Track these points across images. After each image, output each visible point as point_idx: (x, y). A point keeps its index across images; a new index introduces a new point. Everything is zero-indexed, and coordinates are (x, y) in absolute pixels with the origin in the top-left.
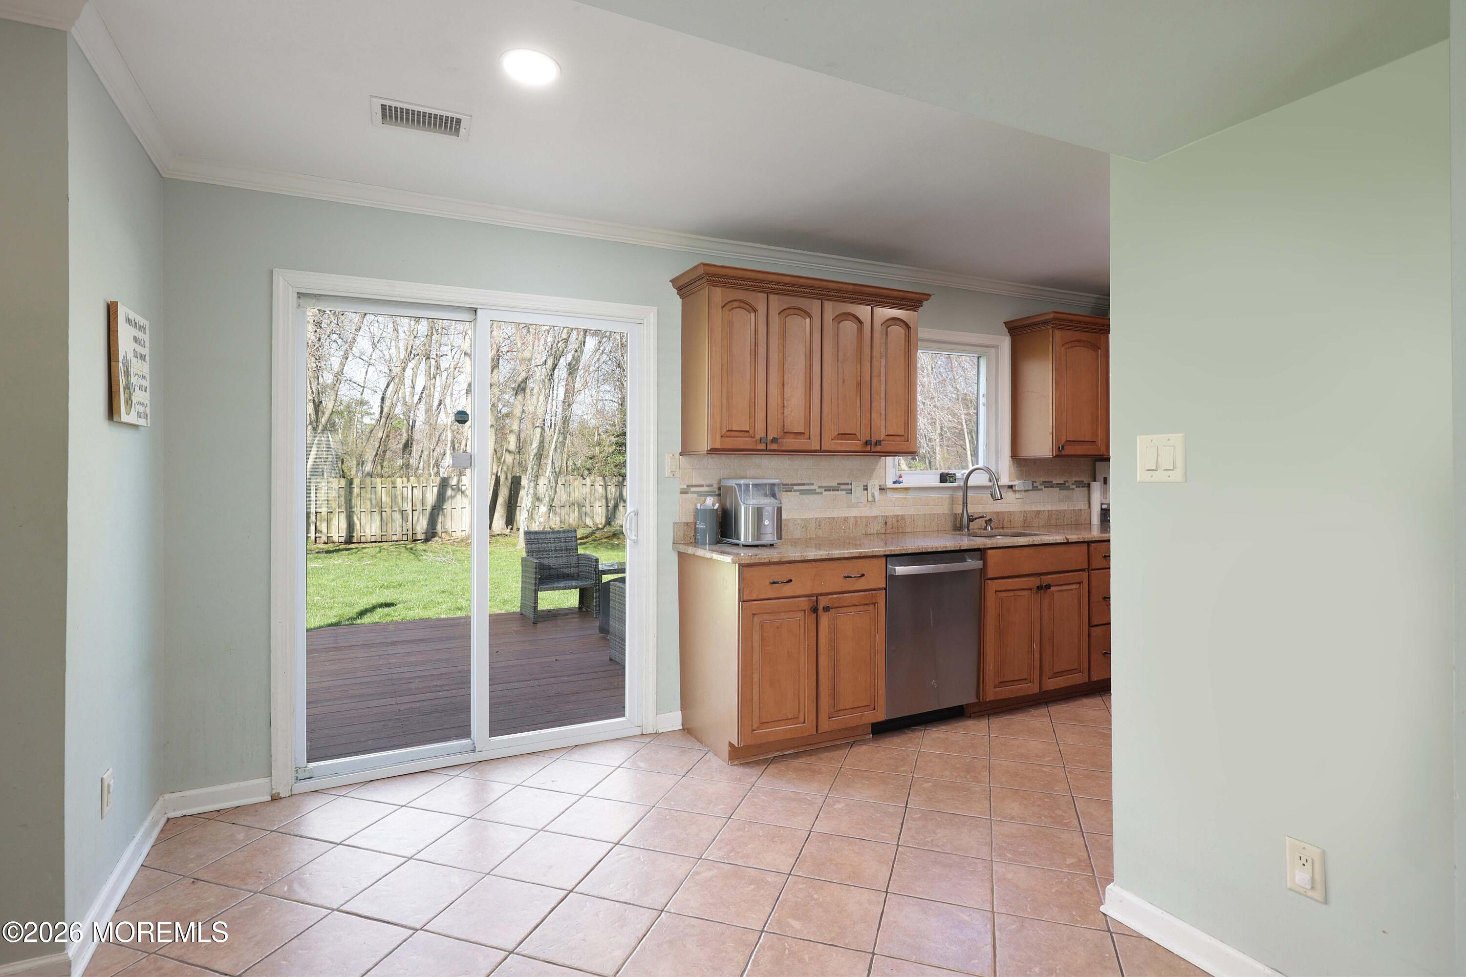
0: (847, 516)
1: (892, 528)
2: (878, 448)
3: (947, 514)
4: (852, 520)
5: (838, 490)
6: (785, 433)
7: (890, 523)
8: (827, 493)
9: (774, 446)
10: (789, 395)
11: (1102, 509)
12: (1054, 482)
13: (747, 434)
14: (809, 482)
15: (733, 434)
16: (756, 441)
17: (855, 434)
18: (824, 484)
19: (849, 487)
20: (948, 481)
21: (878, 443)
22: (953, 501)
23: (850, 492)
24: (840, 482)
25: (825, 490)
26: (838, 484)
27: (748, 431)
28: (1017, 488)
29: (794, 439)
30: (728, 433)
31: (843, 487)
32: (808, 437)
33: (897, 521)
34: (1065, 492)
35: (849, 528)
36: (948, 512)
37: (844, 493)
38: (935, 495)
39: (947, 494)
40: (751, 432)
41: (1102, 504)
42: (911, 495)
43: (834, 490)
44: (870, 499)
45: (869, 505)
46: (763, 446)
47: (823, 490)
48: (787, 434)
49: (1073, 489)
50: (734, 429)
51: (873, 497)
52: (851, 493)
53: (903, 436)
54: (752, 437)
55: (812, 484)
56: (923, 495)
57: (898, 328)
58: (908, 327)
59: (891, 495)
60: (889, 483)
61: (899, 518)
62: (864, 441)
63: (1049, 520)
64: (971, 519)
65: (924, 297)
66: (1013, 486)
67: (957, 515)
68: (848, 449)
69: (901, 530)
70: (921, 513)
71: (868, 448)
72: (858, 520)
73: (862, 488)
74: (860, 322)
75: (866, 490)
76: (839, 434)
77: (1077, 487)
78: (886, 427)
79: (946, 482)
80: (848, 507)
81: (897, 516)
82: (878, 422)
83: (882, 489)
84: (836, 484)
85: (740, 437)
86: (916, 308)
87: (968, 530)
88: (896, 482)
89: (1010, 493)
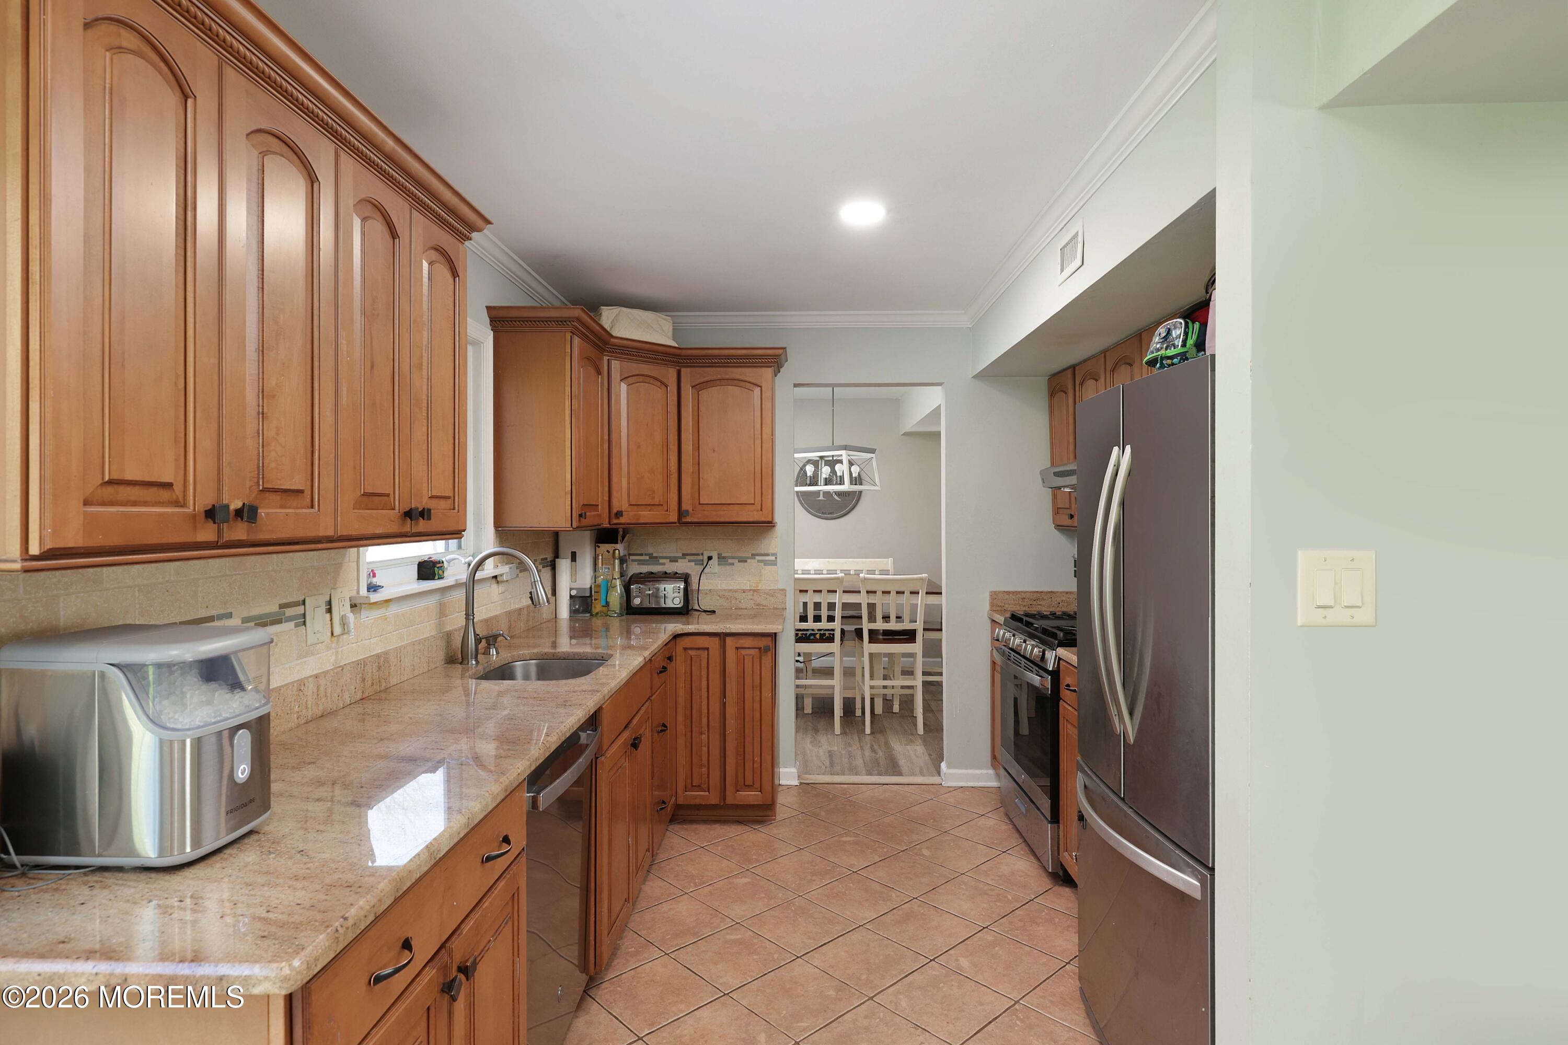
0: (301, 676)
1: (373, 684)
2: (422, 525)
3: (433, 637)
4: (311, 686)
5: (279, 622)
6: (266, 490)
7: (370, 675)
9: (239, 532)
10: (273, 383)
11: (571, 597)
13: (165, 494)
14: (222, 611)
15: (124, 492)
16: (194, 517)
17: (388, 495)
18: (255, 612)
19: (299, 610)
20: (436, 577)
21: (425, 514)
22: (442, 611)
23: (302, 621)
24: (285, 601)
25: (259, 625)
26: (282, 606)
27: (168, 486)
28: (505, 578)
29: (282, 507)
30: (110, 490)
31: (290, 612)
32: (309, 504)
33: (379, 668)
35: (307, 708)
36: (433, 633)
37: (291, 625)
38: (422, 603)
39: (432, 601)
40: (178, 488)
41: (571, 589)
42: (394, 610)
43: (274, 623)
44: (337, 630)
45: (333, 645)
46: (207, 533)
48: (267, 494)
49: (540, 571)
50: (129, 477)
51: (344, 623)
52: (304, 623)
53: (448, 498)
54: (177, 504)
55: (229, 616)
56: (405, 607)
57: (443, 271)
58: (455, 274)
59: (368, 616)
60: (363, 591)
61: (381, 661)
62: (402, 511)
63: (528, 621)
64: (478, 640)
65: (479, 222)
66: (502, 575)
67: (448, 636)
68: (379, 531)
69: (384, 684)
70: (406, 642)
71: (408, 527)
72: (322, 682)
73: (324, 608)
74: (394, 235)
75: (329, 611)
76: (365, 495)
77: (543, 567)
78: (429, 480)
79: (433, 579)
80: (300, 657)
81: (378, 656)
82: (419, 469)
83: (353, 606)
84: (276, 608)
85: (145, 504)
86: (463, 238)
87: (477, 662)
88: (373, 588)
89: (495, 586)
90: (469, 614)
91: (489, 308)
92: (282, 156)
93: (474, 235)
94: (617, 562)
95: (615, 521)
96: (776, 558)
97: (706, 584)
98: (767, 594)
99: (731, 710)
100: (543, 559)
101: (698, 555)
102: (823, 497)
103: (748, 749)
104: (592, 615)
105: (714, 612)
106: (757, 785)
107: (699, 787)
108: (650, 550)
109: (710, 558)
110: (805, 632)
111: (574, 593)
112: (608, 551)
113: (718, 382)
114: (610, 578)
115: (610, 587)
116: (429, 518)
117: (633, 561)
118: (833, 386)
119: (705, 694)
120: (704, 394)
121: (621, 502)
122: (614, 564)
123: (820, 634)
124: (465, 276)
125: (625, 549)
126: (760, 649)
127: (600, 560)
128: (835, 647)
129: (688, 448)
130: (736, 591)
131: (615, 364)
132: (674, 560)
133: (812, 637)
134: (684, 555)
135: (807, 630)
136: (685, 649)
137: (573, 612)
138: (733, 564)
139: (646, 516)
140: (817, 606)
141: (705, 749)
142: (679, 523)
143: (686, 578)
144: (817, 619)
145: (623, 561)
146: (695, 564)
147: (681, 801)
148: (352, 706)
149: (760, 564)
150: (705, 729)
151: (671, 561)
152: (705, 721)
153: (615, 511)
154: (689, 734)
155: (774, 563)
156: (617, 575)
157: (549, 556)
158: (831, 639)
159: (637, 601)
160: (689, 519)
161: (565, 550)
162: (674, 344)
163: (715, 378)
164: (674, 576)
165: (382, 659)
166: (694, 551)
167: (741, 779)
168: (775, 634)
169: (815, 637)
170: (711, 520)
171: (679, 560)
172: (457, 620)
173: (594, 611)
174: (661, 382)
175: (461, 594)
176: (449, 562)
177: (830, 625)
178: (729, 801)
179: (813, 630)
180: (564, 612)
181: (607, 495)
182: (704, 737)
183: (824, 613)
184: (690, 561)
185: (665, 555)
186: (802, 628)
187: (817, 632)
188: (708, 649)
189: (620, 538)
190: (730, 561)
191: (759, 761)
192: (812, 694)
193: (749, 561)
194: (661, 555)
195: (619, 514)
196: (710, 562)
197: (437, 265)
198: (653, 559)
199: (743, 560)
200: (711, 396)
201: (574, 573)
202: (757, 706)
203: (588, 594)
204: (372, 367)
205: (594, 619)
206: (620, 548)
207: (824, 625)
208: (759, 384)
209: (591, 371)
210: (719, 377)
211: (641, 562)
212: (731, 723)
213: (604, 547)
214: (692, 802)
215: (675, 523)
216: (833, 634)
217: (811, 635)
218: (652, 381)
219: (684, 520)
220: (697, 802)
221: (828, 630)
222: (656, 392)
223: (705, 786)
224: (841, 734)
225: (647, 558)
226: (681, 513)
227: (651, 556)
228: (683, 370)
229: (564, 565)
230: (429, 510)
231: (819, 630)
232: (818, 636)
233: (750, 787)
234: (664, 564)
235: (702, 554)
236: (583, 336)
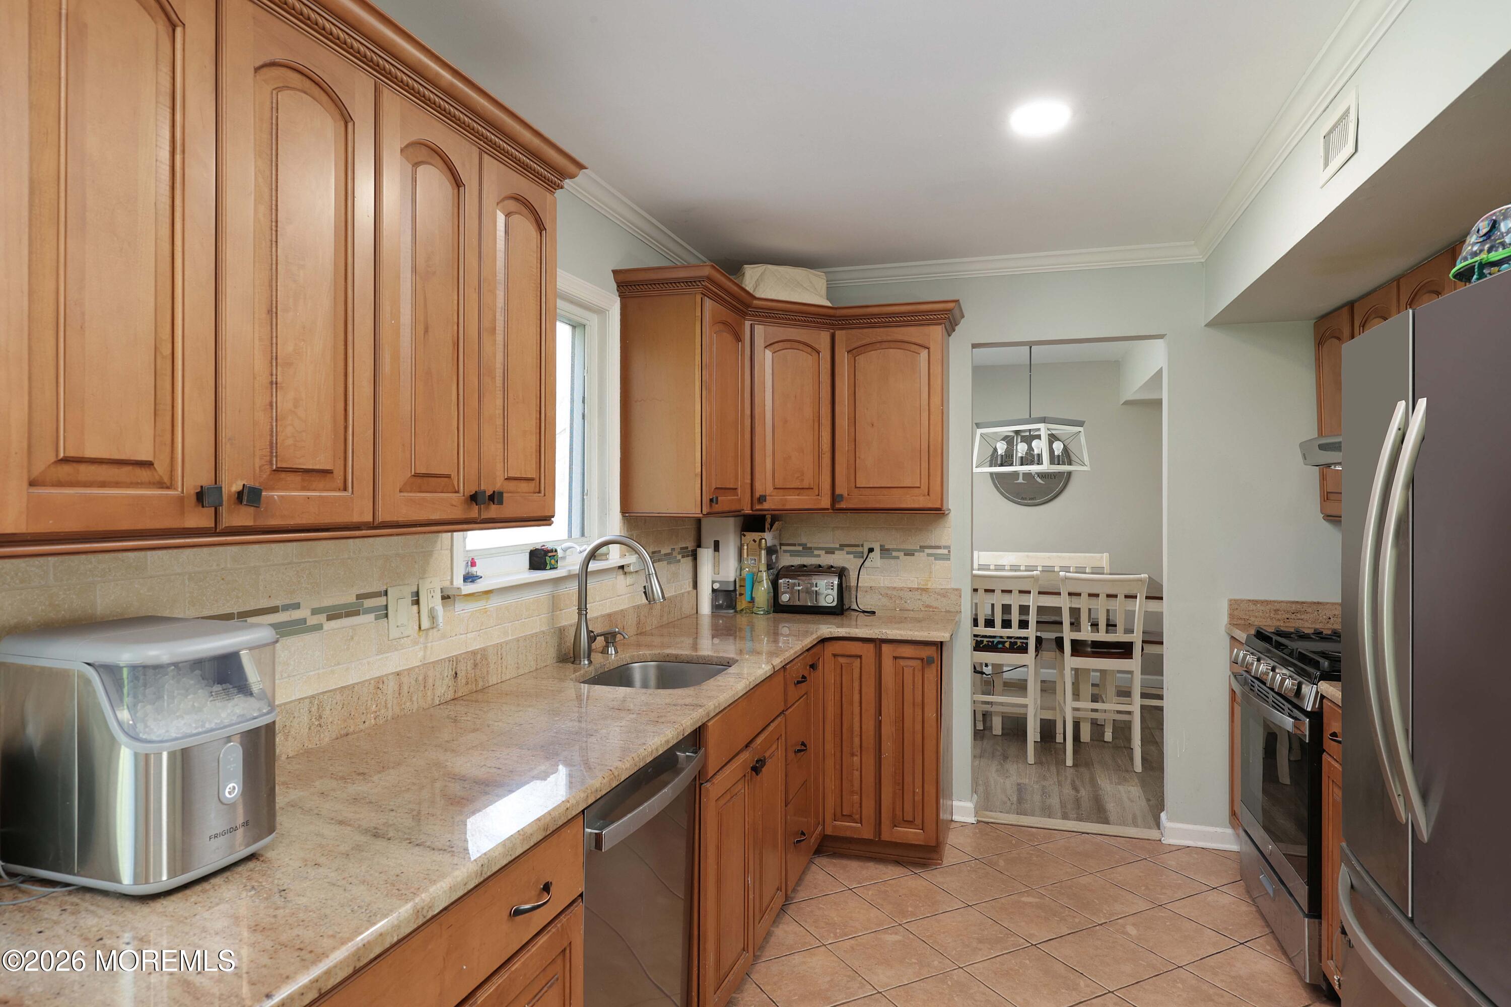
0: (377, 674)
1: (467, 683)
2: (493, 511)
3: (543, 632)
4: (392, 684)
5: (357, 613)
6: (279, 470)
7: (464, 673)
8: (334, 624)
9: (244, 517)
10: (290, 348)
11: (714, 590)
12: (663, 552)
13: (143, 474)
14: (288, 602)
15: (86, 472)
16: (181, 499)
17: (448, 476)
18: (327, 602)
19: (382, 601)
20: (548, 567)
21: (495, 498)
22: (555, 605)
23: (384, 613)
24: (363, 591)
25: (330, 618)
26: (359, 597)
27: (148, 464)
28: (632, 569)
29: (304, 489)
30: (66, 469)
31: (369, 603)
32: (341, 486)
33: (476, 665)
34: (673, 567)
35: (386, 707)
36: (543, 629)
37: (372, 617)
38: (529, 596)
39: (543, 593)
40: (161, 468)
41: (713, 582)
42: (494, 603)
43: (349, 614)
44: (425, 624)
45: (422, 640)
46: (202, 518)
47: (322, 618)
48: (283, 475)
49: (679, 561)
50: (90, 454)
51: (433, 617)
52: (386, 616)
53: (532, 479)
54: (161, 485)
55: (297, 606)
56: (510, 600)
57: (524, 226)
58: (541, 227)
59: (462, 609)
60: (458, 581)
61: (478, 658)
62: (468, 494)
63: (661, 616)
64: (592, 638)
65: (572, 168)
66: (628, 565)
67: (561, 631)
68: (435, 516)
69: (481, 684)
70: (510, 638)
71: (474, 513)
72: (405, 679)
73: (409, 599)
74: (458, 183)
75: (417, 602)
76: (416, 475)
77: (683, 557)
78: (505, 460)
79: (544, 569)
80: (380, 652)
81: (474, 653)
82: (492, 447)
83: (445, 598)
84: (352, 599)
85: (117, 484)
86: (553, 186)
87: (590, 662)
88: (469, 578)
89: (621, 577)
90: (582, 609)
91: (615, 272)
92: (305, 93)
93: (567, 183)
94: (763, 553)
95: (758, 507)
96: (949, 551)
97: (866, 580)
98: (939, 594)
99: (887, 730)
100: (681, 548)
101: (857, 546)
102: (1023, 479)
103: (908, 779)
104: (736, 612)
105: (874, 613)
106: (918, 821)
107: (850, 817)
108: (804, 540)
109: (871, 550)
110: (991, 640)
111: (716, 586)
112: (754, 541)
113: (878, 345)
114: (755, 570)
115: (755, 581)
116: (501, 502)
117: (785, 551)
118: (1030, 344)
119: (857, 710)
120: (861, 360)
121: (764, 485)
122: (760, 555)
123: (1010, 642)
124: (555, 230)
125: (774, 538)
126: (922, 660)
127: (745, 551)
128: (1029, 658)
129: (843, 422)
130: (901, 589)
131: (759, 329)
132: (830, 551)
133: (1000, 646)
134: (841, 545)
135: (994, 637)
136: (835, 655)
137: (716, 607)
138: (898, 558)
139: (794, 501)
140: (1006, 609)
141: (857, 774)
142: (833, 509)
143: (841, 573)
144: (1007, 624)
145: (771, 551)
146: (854, 557)
147: (829, 832)
148: (441, 706)
149: (930, 558)
150: (857, 749)
151: (827, 553)
152: (857, 740)
153: (757, 495)
154: (838, 754)
155: (947, 558)
156: (763, 567)
157: (691, 545)
158: (1023, 649)
159: (785, 598)
160: (843, 505)
161: (707, 539)
162: (829, 304)
163: (874, 340)
164: (829, 570)
165: (479, 656)
166: (853, 542)
167: (899, 813)
168: (941, 643)
169: (1004, 646)
170: (869, 506)
171: (836, 552)
172: (569, 617)
173: (739, 608)
174: (812, 347)
175: (573, 588)
176: (565, 550)
177: (1023, 633)
178: (886, 836)
179: (1001, 637)
180: (706, 608)
181: (749, 477)
182: (856, 759)
183: (1015, 617)
184: (848, 553)
185: (820, 546)
186: (988, 634)
187: (1006, 640)
188: (860, 657)
189: (767, 526)
190: (894, 554)
191: (921, 793)
192: (1002, 713)
193: (916, 554)
194: (816, 545)
195: (762, 499)
196: (871, 555)
197: (517, 216)
198: (807, 550)
199: (909, 553)
200: (870, 362)
201: (716, 564)
202: (918, 727)
203: (732, 588)
204: (426, 331)
205: (738, 616)
206: (768, 538)
207: (1015, 631)
208: (927, 345)
209: (728, 337)
210: (879, 339)
211: (794, 554)
212: (888, 746)
213: (751, 536)
214: (842, 834)
215: (828, 509)
216: (1027, 644)
217: (999, 642)
218: (801, 346)
219: (837, 506)
220: (848, 834)
221: (1020, 638)
222: (805, 359)
223: (857, 817)
224: (1035, 764)
225: (800, 548)
226: (835, 498)
227: (805, 547)
228: (839, 334)
229: (706, 555)
230: (501, 494)
231: (1008, 637)
232: (1007, 645)
233: (910, 823)
234: (819, 556)
235: (862, 546)
236: (716, 298)
